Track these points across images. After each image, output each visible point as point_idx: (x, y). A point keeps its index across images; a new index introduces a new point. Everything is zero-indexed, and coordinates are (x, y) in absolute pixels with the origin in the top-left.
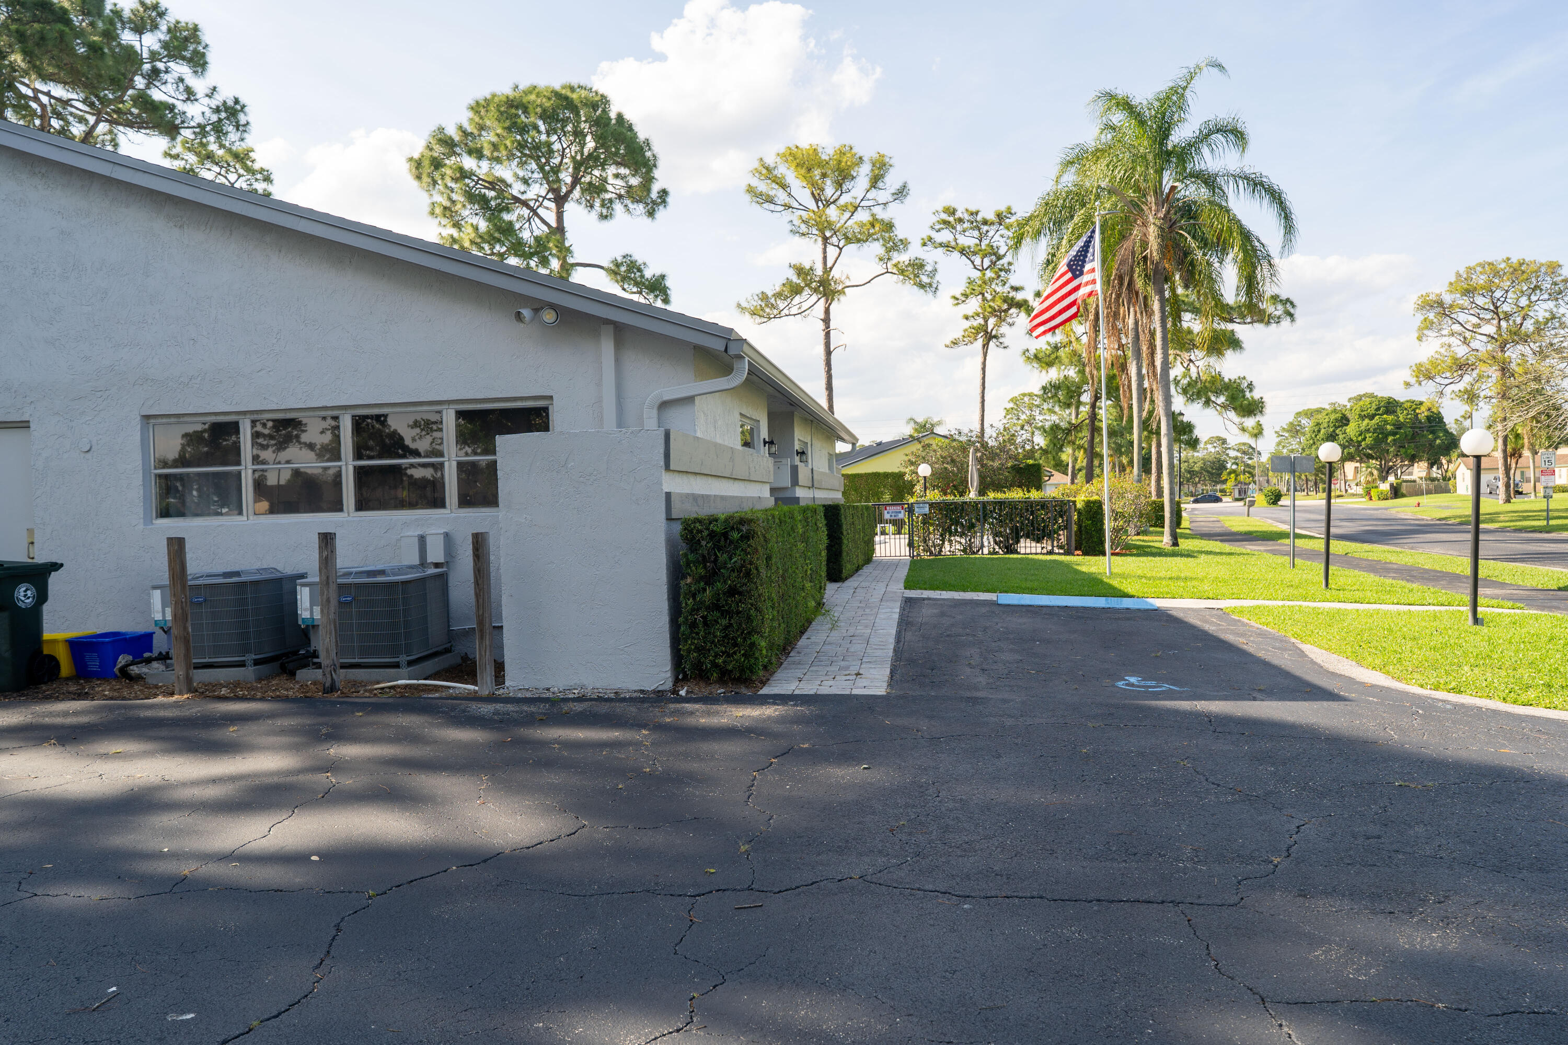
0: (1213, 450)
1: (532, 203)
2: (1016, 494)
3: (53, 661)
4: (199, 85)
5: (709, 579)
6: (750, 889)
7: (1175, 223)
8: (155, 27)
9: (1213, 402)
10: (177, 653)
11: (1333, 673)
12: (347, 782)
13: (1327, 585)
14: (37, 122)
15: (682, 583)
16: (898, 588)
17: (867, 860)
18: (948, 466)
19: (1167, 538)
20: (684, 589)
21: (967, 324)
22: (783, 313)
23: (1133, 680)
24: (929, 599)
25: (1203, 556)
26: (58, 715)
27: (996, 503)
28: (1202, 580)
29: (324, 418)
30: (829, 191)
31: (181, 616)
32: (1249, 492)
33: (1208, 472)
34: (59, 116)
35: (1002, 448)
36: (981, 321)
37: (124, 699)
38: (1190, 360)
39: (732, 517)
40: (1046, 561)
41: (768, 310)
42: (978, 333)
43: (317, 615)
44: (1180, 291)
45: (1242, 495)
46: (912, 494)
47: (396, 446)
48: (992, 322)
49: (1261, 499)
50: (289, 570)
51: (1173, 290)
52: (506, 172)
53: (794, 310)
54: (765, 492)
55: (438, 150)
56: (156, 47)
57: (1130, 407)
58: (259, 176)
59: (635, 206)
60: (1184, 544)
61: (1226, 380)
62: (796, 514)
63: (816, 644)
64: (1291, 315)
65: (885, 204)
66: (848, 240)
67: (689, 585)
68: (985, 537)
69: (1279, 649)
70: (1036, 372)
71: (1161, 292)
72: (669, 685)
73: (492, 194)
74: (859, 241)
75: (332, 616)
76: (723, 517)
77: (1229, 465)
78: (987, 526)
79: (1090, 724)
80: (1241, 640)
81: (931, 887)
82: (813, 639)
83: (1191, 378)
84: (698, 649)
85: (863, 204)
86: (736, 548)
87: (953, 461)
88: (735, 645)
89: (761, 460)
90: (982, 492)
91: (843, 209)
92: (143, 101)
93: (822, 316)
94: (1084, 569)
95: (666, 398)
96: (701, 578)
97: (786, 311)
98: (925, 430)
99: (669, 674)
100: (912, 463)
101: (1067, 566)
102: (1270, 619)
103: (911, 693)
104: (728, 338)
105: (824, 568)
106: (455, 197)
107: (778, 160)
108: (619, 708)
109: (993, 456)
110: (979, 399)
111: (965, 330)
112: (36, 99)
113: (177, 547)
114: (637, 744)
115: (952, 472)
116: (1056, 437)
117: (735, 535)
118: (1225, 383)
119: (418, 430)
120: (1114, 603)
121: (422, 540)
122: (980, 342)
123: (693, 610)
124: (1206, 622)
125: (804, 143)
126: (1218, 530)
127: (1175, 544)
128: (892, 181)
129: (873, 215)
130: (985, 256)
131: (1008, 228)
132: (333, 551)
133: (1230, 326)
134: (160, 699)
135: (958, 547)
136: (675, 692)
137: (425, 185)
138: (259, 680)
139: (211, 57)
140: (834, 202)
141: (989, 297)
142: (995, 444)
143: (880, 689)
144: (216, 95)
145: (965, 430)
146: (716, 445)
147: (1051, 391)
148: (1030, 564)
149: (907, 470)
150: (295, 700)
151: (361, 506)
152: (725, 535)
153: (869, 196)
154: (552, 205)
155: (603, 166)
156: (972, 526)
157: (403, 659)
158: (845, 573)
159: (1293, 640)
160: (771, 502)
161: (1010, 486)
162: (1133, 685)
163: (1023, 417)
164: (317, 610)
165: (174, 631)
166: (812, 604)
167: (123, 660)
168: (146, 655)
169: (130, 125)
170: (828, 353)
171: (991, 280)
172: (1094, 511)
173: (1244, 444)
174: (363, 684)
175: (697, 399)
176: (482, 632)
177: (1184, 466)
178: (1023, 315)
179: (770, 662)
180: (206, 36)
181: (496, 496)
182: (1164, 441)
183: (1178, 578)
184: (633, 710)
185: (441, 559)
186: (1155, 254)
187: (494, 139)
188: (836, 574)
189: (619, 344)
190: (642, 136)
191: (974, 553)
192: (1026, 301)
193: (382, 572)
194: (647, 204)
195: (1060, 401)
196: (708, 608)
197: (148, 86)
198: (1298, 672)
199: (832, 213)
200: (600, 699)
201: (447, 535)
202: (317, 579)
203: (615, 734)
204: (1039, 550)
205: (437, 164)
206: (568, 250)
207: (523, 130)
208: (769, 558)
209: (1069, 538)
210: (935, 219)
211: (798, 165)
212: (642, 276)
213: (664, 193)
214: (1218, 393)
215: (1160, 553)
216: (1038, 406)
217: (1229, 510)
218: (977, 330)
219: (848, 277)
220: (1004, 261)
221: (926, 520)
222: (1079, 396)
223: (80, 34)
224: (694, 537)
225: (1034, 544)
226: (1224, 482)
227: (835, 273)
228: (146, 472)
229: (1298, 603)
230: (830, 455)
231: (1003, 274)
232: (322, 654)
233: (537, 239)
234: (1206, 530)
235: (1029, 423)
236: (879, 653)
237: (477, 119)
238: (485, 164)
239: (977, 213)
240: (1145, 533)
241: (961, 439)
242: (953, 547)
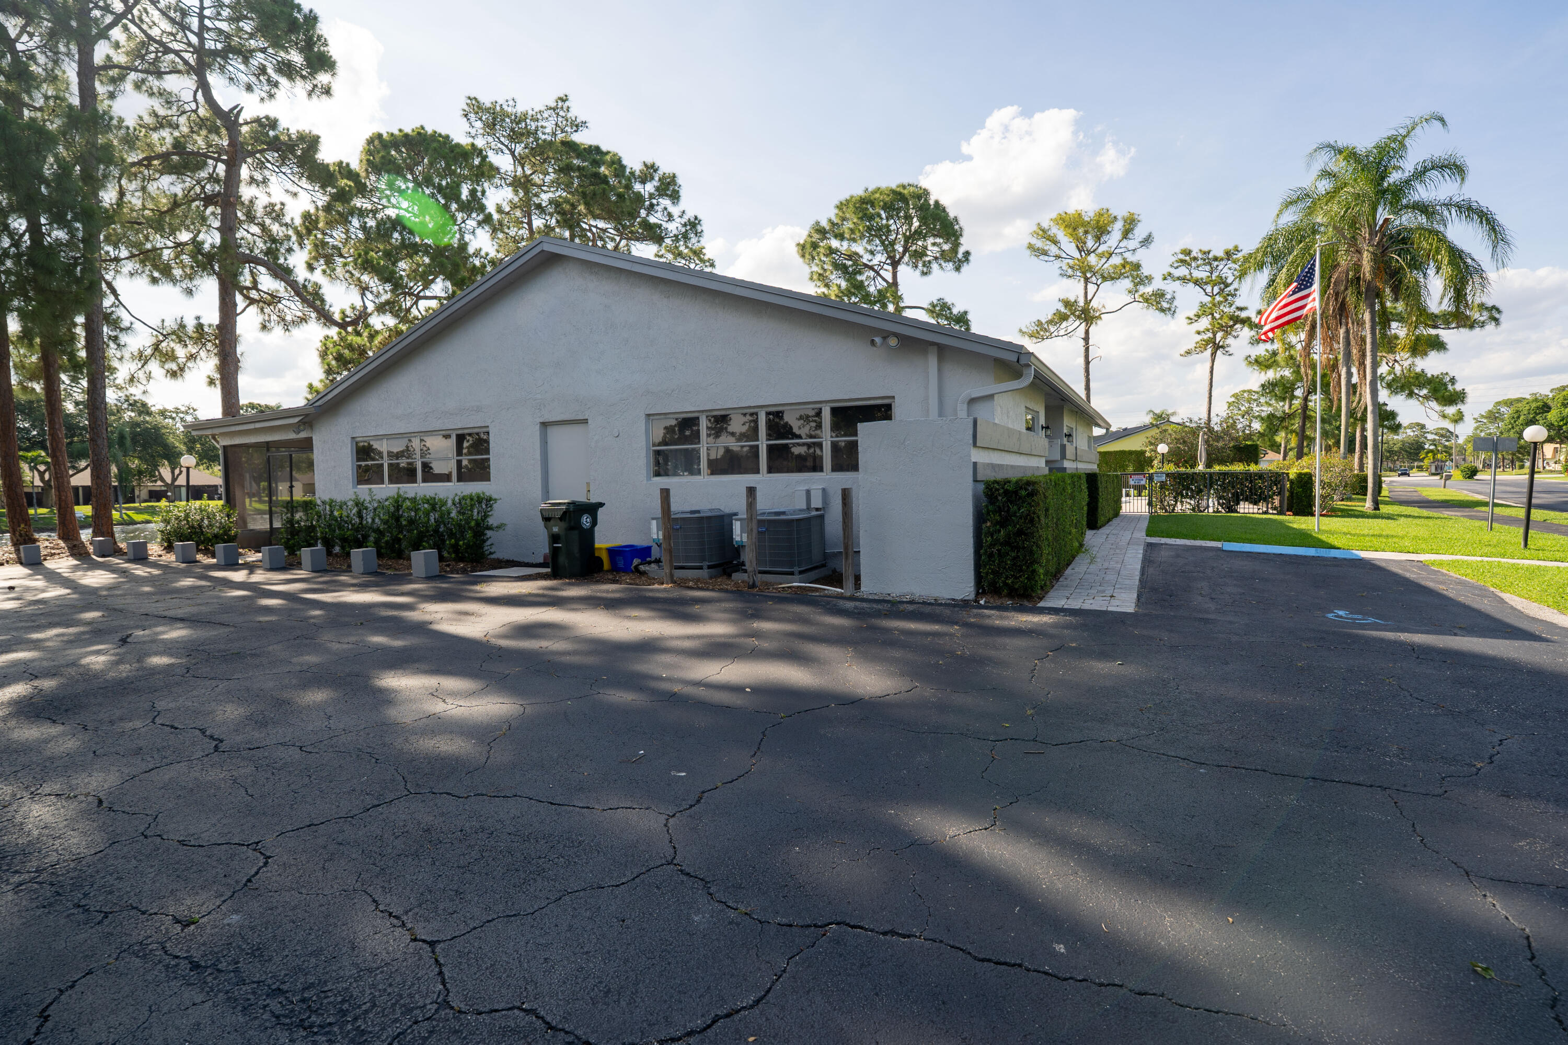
0: (1412, 434)
1: (876, 268)
2: (1238, 467)
3: (600, 560)
4: (675, 211)
5: (1003, 524)
6: (1035, 740)
7: (1387, 248)
8: (652, 178)
9: (1416, 394)
10: (665, 559)
11: (1533, 618)
12: (765, 645)
13: (1526, 545)
14: (590, 244)
15: (984, 526)
16: (1141, 535)
17: (1123, 729)
18: (1181, 446)
19: (1369, 504)
20: (985, 530)
21: (1199, 338)
22: (1053, 335)
23: (1341, 613)
24: (1166, 544)
25: (1403, 519)
26: (604, 591)
27: (1221, 474)
28: (1403, 538)
29: (745, 415)
30: (1090, 243)
31: (667, 537)
32: (1446, 468)
33: (1406, 451)
34: (601, 239)
35: (1225, 432)
36: (1210, 335)
37: (637, 585)
38: (1395, 361)
39: (1021, 480)
40: (1262, 519)
41: (1042, 333)
42: (1207, 345)
43: (745, 539)
44: (1388, 304)
45: (1439, 470)
46: (1152, 467)
47: (789, 431)
48: (1219, 335)
49: (1457, 474)
50: (727, 511)
51: (1383, 305)
52: (858, 248)
53: (1062, 332)
54: (1041, 463)
55: (816, 236)
56: (652, 190)
57: (1340, 400)
58: (707, 264)
59: (947, 264)
60: (1384, 509)
61: (1429, 375)
62: (1067, 478)
63: (1079, 573)
64: (1496, 320)
65: (1134, 250)
66: (1105, 279)
67: (989, 528)
68: (1210, 500)
69: (1478, 595)
70: (1256, 373)
71: (1372, 306)
72: (972, 597)
73: (850, 263)
74: (1112, 279)
75: (754, 540)
76: (1014, 480)
77: (1426, 447)
78: (1212, 492)
79: (1304, 645)
80: (1441, 587)
81: (1173, 754)
82: (1077, 570)
83: (1395, 374)
84: (993, 572)
85: (1117, 251)
86: (1024, 502)
87: (1184, 442)
88: (1021, 570)
89: (1040, 440)
90: (1209, 465)
91: (1101, 256)
92: (646, 225)
93: (1083, 336)
94: (1295, 526)
95: (973, 396)
96: (997, 523)
97: (1056, 333)
98: (1161, 419)
99: (972, 589)
100: (1151, 444)
101: (1281, 523)
102: (1469, 571)
103: (1154, 612)
104: (1020, 352)
105: (1085, 519)
106: (826, 267)
107: (1052, 223)
108: (938, 610)
109: (1218, 438)
110: (1207, 395)
111: (1197, 343)
112: (590, 230)
113: (665, 494)
114: (952, 635)
115: (1184, 450)
116: (1272, 424)
117: (1023, 493)
118: (1428, 378)
119: (802, 422)
120: (1323, 553)
121: (808, 492)
122: (1209, 351)
123: (991, 545)
124: (1408, 571)
125: (1071, 210)
126: (1416, 498)
127: (1377, 508)
128: (1140, 232)
129: (1124, 259)
130: (1215, 285)
131: (1234, 262)
132: (755, 499)
133: (1433, 332)
134: (656, 586)
135: (1188, 506)
136: (976, 601)
137: (807, 261)
138: (711, 578)
139: (683, 193)
140: (1094, 251)
141: (1217, 316)
142: (1219, 429)
143: (1130, 608)
144: (685, 216)
145: (1196, 419)
146: (1008, 428)
147: (1269, 388)
148: (1248, 521)
149: (1147, 449)
150: (732, 592)
151: (770, 470)
152: (1016, 492)
153: (1121, 245)
154: (890, 268)
155: (925, 238)
156: (1200, 491)
157: (796, 569)
158: (1099, 523)
159: (1492, 589)
160: (1046, 471)
161: (1232, 463)
162: (1341, 617)
163: (1243, 408)
164: (745, 536)
165: (663, 546)
166: (1076, 544)
167: (636, 561)
168: (648, 559)
169: (637, 239)
170: (1087, 363)
171: (1220, 303)
172: (1305, 481)
173: (1442, 429)
174: (772, 584)
175: (996, 397)
176: (847, 554)
177: (1385, 446)
178: (1246, 329)
179: (1045, 584)
180: (680, 181)
181: (857, 464)
182: (1369, 425)
183: (1380, 536)
184: (947, 612)
185: (820, 506)
186: (1367, 275)
187: (852, 226)
188: (1093, 524)
189: (941, 358)
190: (952, 215)
191: (1201, 511)
192: (1249, 319)
193: (784, 513)
194: (955, 262)
195: (1276, 395)
196: (1001, 544)
197: (647, 215)
198: (1498, 616)
199: (1092, 259)
200: (924, 603)
201: (824, 490)
202: (745, 516)
203: (936, 627)
204: (1256, 511)
205: (815, 246)
206: (900, 298)
207: (871, 218)
208: (1047, 510)
209: (1281, 502)
210: (1174, 259)
211: (1066, 226)
212: (951, 313)
213: (967, 254)
214: (1421, 386)
215: (1363, 515)
216: (1255, 400)
217: (1425, 482)
218: (1207, 342)
219: (1104, 306)
220: (1231, 288)
221: (1163, 486)
222: (1293, 391)
223: (613, 188)
224: (993, 494)
225: (1251, 506)
226: (1422, 460)
227: (1094, 304)
228: (648, 449)
229: (1497, 559)
230: (1089, 437)
231: (1230, 298)
232: (747, 564)
233: (879, 291)
234: (1404, 498)
235: (1247, 413)
236: (1127, 582)
237: (841, 214)
238: (845, 244)
239: (1209, 252)
240: (1350, 499)
241: (1192, 425)
242: (1184, 507)
